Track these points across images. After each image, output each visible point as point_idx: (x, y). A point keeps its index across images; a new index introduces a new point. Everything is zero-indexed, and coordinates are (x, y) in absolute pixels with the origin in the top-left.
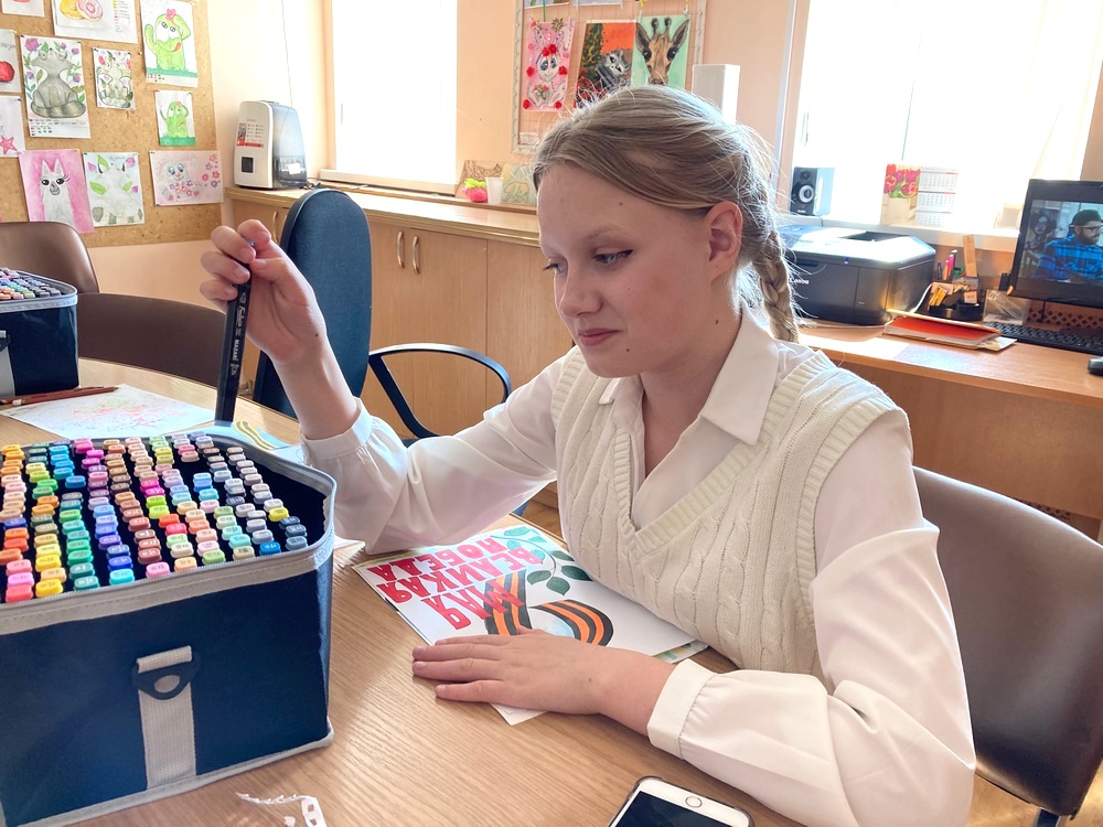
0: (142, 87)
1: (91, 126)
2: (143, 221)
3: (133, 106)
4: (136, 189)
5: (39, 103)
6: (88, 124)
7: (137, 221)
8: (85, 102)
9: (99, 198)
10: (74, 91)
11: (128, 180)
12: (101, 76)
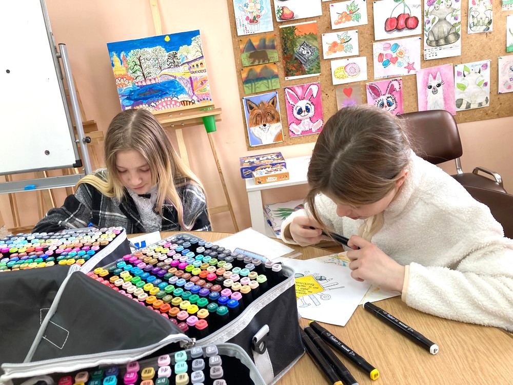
0: (498, 14)
1: (462, 47)
2: (488, 105)
3: (491, 29)
4: (486, 84)
5: (431, 38)
6: (460, 47)
7: (485, 105)
8: (460, 33)
9: (461, 93)
10: (454, 26)
11: (482, 79)
12: (472, 13)
